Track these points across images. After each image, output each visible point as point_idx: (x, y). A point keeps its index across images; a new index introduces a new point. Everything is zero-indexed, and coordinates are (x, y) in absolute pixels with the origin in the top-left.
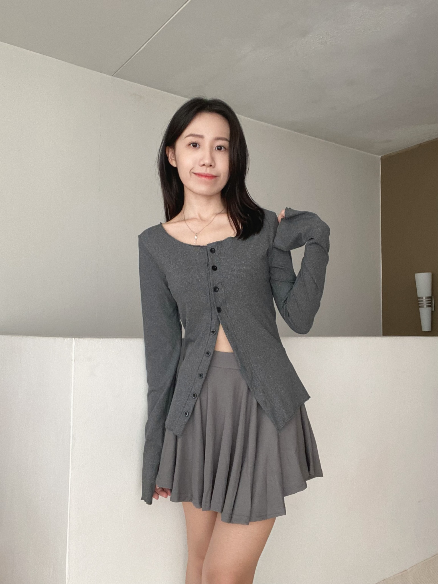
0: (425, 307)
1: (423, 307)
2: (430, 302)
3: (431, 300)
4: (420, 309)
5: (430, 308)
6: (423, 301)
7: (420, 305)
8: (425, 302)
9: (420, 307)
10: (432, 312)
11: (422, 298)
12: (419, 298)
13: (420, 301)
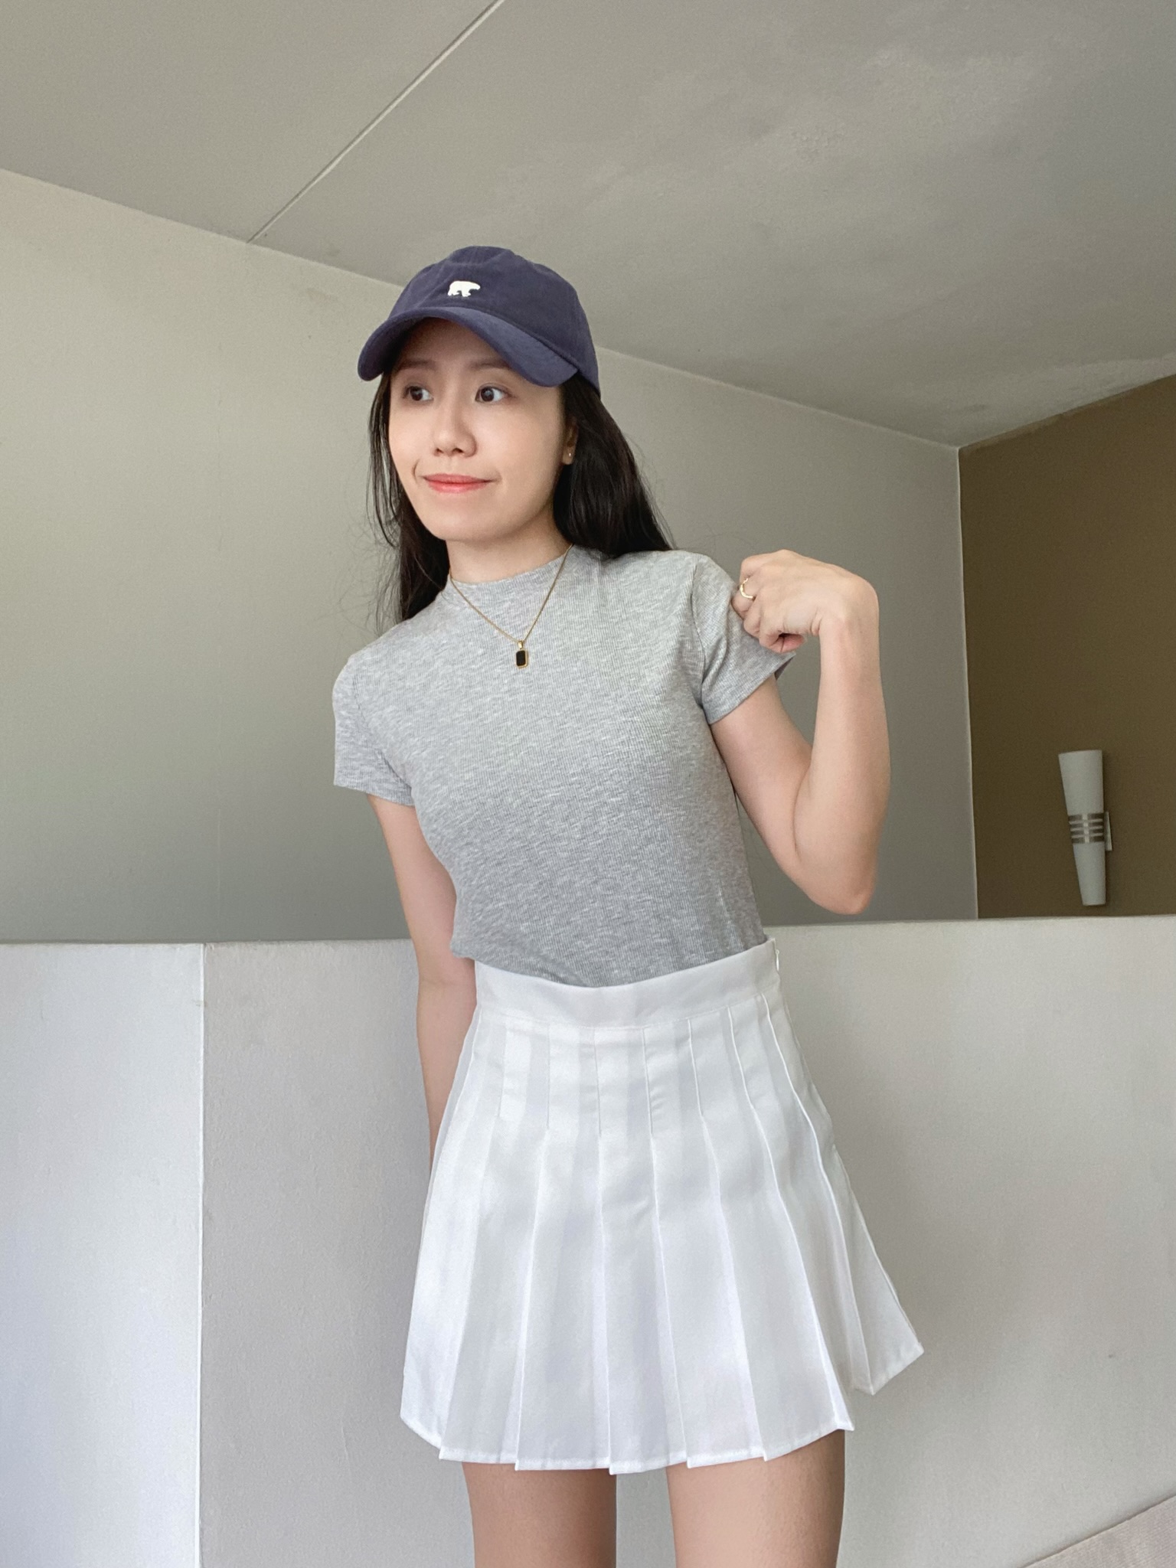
0: (1087, 840)
1: (1081, 841)
2: (1101, 827)
3: (1102, 824)
4: (1077, 847)
5: (1099, 845)
6: (1081, 825)
7: (1074, 837)
8: (1086, 828)
9: (1074, 841)
10: (1107, 853)
11: (1079, 817)
12: (1071, 818)
13: (1075, 826)
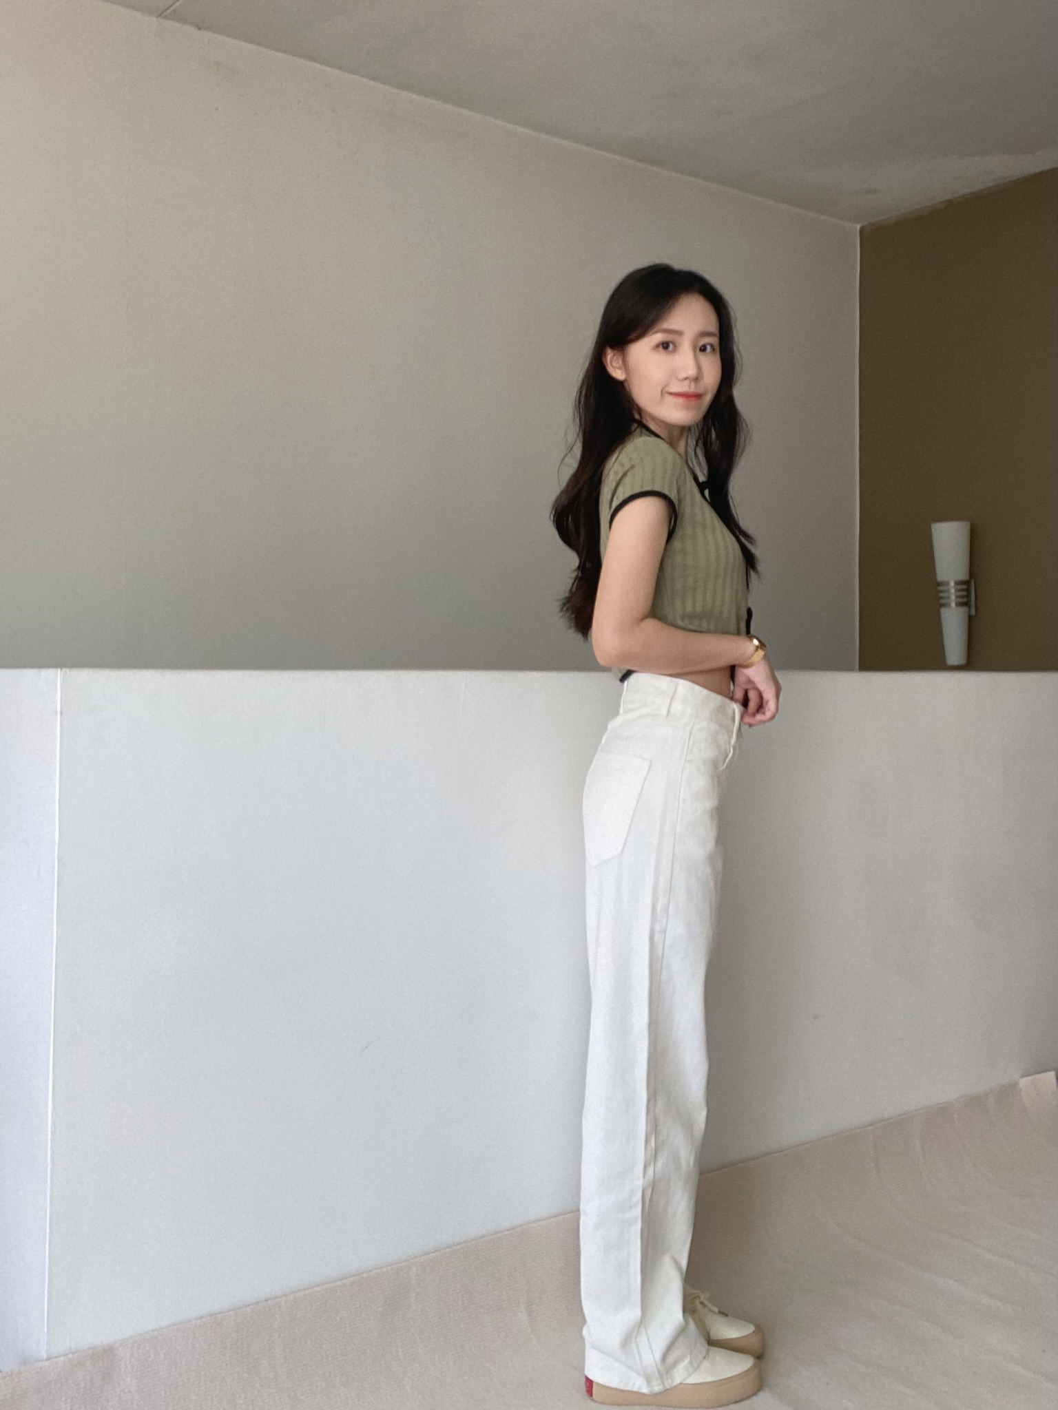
0: (953, 604)
1: (948, 605)
2: (965, 593)
3: (968, 590)
4: (943, 611)
5: (965, 609)
6: (948, 591)
7: (942, 601)
8: (952, 593)
9: (942, 605)
10: (970, 618)
11: (947, 583)
12: (939, 584)
13: (941, 592)
